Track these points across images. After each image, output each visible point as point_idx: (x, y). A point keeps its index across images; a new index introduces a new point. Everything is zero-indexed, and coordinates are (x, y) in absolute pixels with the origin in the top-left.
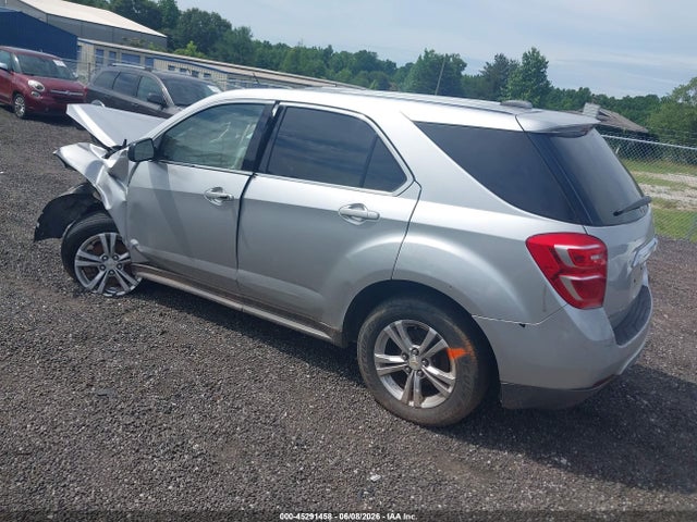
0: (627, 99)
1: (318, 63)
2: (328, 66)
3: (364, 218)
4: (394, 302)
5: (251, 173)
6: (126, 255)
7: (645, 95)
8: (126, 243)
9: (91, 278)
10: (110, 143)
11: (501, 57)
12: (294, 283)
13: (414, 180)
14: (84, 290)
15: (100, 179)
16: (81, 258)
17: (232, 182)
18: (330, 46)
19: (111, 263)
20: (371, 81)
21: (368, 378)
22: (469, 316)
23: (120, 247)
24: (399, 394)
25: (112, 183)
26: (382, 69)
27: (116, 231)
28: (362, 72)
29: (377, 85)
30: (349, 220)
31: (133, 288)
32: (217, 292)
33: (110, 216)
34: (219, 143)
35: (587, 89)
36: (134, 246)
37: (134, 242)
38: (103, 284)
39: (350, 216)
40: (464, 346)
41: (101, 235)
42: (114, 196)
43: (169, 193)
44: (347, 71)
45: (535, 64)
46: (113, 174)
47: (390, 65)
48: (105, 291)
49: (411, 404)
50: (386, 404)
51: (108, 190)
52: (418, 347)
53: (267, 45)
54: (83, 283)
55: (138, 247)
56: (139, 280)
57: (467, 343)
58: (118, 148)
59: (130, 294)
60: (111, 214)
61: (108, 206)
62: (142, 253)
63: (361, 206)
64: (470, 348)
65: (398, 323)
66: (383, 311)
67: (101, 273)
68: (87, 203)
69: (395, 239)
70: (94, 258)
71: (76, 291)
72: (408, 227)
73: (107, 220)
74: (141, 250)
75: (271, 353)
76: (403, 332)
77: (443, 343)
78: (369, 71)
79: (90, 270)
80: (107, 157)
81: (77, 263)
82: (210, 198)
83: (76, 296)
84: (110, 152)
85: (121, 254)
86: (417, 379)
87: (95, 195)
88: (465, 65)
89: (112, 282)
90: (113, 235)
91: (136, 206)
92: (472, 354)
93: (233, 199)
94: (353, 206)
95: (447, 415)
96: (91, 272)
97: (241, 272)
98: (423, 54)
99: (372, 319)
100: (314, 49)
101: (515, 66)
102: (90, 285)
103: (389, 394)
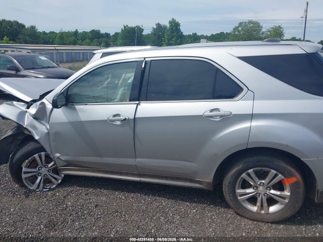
0: (212, 35)
1: (73, 38)
2: (78, 39)
3: (221, 116)
4: (247, 160)
5: (137, 102)
6: (52, 163)
7: (219, 33)
8: (52, 156)
9: (33, 183)
10: (28, 99)
11: (159, 24)
12: (177, 160)
13: (248, 90)
14: (30, 191)
15: (27, 122)
16: (26, 173)
17: (127, 110)
18: (76, 30)
19: (44, 171)
20: (100, 44)
21: (233, 204)
22: (300, 159)
23: (49, 159)
24: (255, 209)
25: (36, 123)
26: (104, 37)
27: (45, 150)
28: (95, 40)
29: (104, 45)
30: (211, 119)
31: (60, 181)
32: (121, 174)
33: (39, 143)
34: (104, 88)
35: (196, 33)
36: (58, 158)
37: (58, 155)
38: (42, 184)
39: (211, 117)
40: (295, 176)
41: (35, 156)
42: (39, 131)
43: (81, 122)
44: (88, 40)
45: (175, 25)
46: (36, 117)
47: (107, 35)
48: (44, 188)
49: (263, 212)
50: (247, 216)
51: (35, 128)
52: (263, 181)
53: (44, 33)
54: (29, 187)
55: (61, 158)
56: (63, 176)
57: (296, 174)
58: (34, 101)
59: (59, 185)
60: (40, 142)
61: (37, 137)
62: (65, 161)
63: (217, 110)
64: (299, 176)
65: (250, 171)
66: (241, 166)
67: (39, 178)
68: (21, 138)
69: (245, 125)
70: (33, 170)
71: (25, 193)
72: (252, 117)
73: (36, 145)
74: (63, 159)
75: (164, 202)
76: (253, 175)
77: (280, 176)
78: (99, 38)
79: (32, 178)
80: (28, 108)
81: (24, 176)
82: (112, 121)
83: (27, 197)
84: (29, 105)
85: (49, 163)
86: (264, 199)
87: (26, 132)
88: (143, 30)
89: (47, 181)
90: (43, 154)
91: (57, 134)
92: (300, 179)
93: (129, 119)
94: (212, 111)
95: (288, 214)
96: (33, 179)
97: (138, 160)
98: (123, 28)
99: (234, 171)
100: (69, 32)
101: (165, 27)
102: (33, 187)
103: (249, 210)
